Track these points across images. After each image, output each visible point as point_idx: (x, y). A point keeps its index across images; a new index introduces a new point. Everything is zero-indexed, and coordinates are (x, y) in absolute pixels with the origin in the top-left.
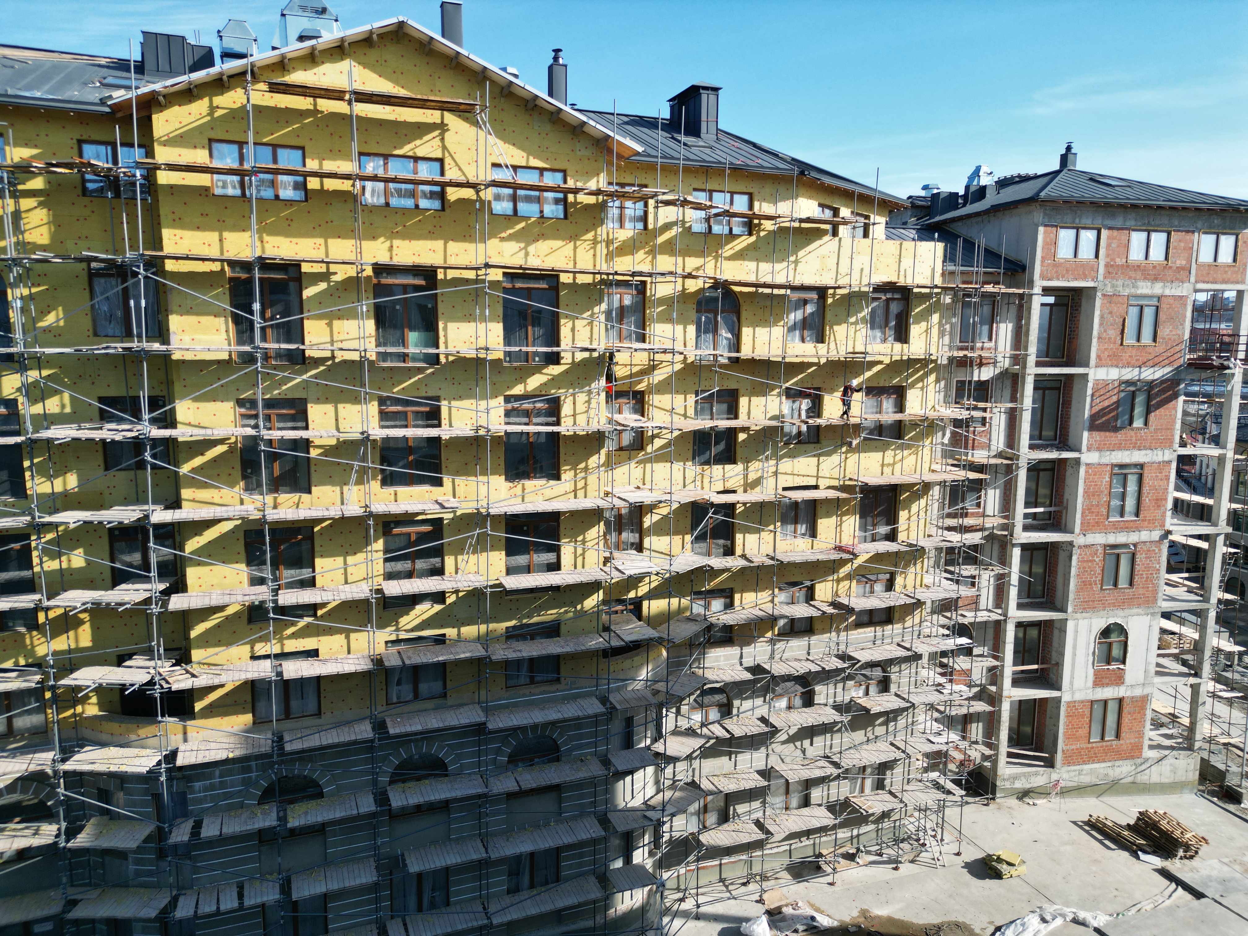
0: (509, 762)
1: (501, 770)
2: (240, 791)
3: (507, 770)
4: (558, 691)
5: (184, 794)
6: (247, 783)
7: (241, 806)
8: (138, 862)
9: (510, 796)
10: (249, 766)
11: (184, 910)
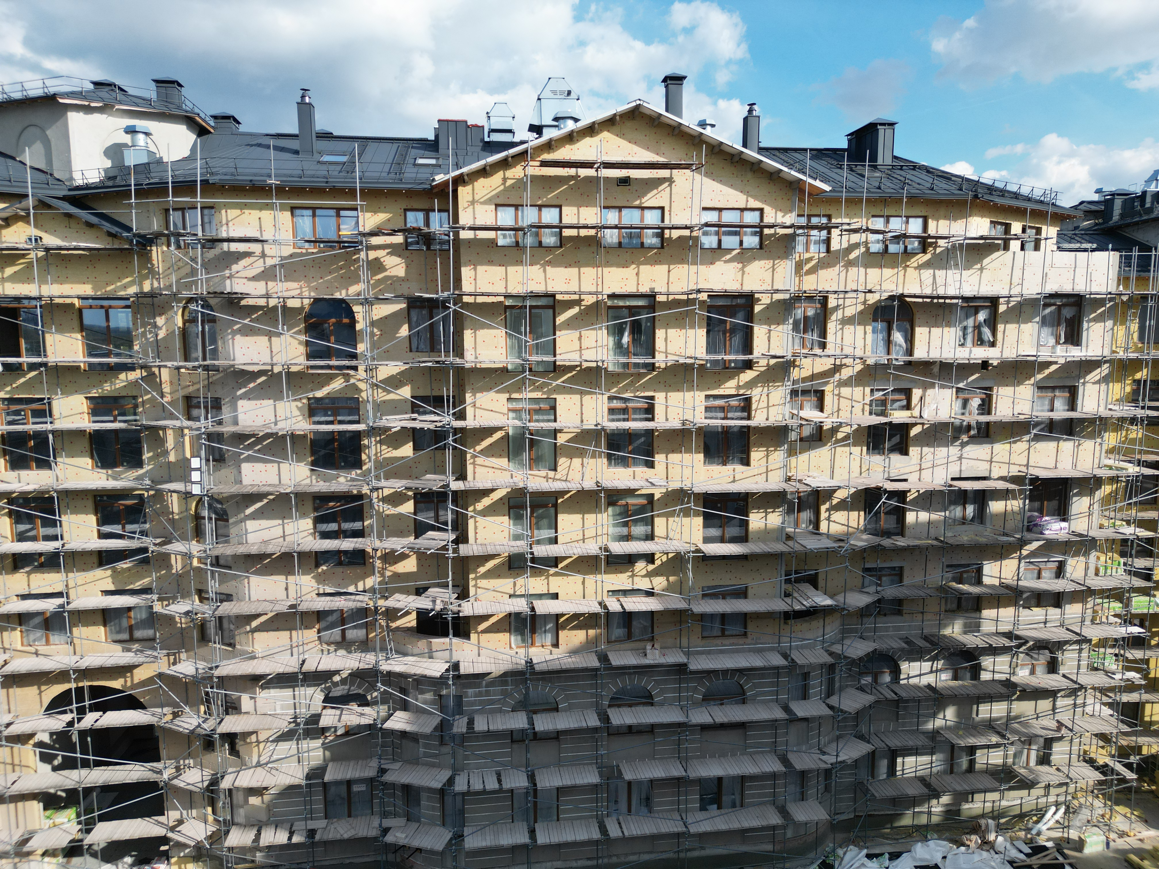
0: (703, 700)
1: (696, 704)
2: (500, 699)
3: (701, 706)
4: (745, 644)
5: (461, 697)
6: (504, 693)
7: (500, 711)
8: (426, 746)
9: (704, 728)
10: (506, 681)
11: (460, 785)
